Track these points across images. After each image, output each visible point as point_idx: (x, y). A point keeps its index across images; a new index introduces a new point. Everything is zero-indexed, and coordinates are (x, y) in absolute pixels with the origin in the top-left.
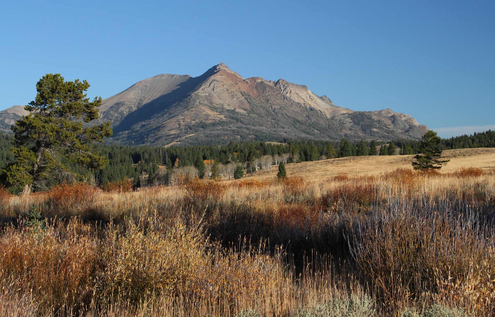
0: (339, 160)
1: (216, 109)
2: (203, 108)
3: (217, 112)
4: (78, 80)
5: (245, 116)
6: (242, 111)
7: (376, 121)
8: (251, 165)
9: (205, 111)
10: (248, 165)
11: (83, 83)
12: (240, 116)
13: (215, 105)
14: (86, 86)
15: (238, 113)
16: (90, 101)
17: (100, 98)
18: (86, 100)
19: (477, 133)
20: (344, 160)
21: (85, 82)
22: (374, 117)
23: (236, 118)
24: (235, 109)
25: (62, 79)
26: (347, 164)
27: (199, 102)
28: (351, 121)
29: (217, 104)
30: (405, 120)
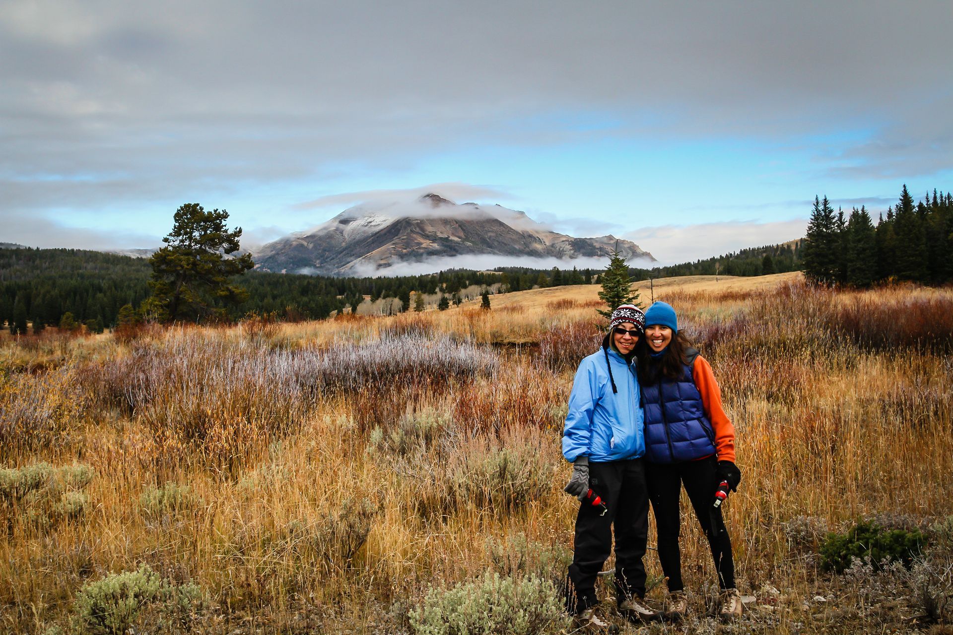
0: (549, 290)
1: (428, 236)
2: (414, 236)
3: (430, 240)
4: (217, 210)
5: (459, 244)
6: (456, 239)
7: (598, 249)
8: (456, 296)
9: (416, 239)
10: (454, 295)
11: (222, 213)
12: (453, 244)
13: (427, 233)
14: (225, 216)
15: (451, 241)
16: (230, 232)
17: (240, 228)
18: (226, 231)
19: (701, 260)
20: (555, 289)
21: (224, 211)
22: (595, 244)
23: (449, 246)
24: (449, 237)
25: (201, 209)
26: (557, 294)
27: (411, 231)
28: (571, 248)
29: (430, 232)
30: (628, 247)
